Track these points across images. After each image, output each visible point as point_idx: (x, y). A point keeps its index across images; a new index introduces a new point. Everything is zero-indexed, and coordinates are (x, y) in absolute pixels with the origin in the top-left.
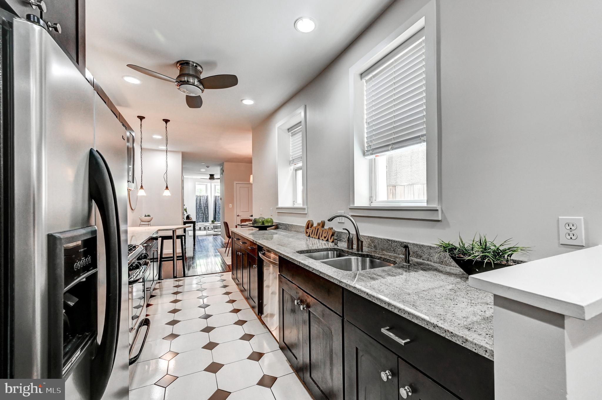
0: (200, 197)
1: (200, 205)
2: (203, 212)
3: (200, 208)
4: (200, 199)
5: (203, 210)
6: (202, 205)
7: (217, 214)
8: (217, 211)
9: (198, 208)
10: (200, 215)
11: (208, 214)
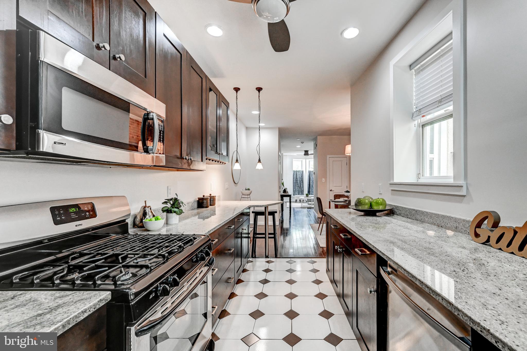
0: (297, 172)
1: (296, 180)
2: (299, 186)
3: (296, 182)
4: (297, 174)
5: (299, 184)
6: (298, 179)
7: (311, 188)
8: (311, 185)
9: (295, 182)
10: (296, 188)
11: (303, 187)
